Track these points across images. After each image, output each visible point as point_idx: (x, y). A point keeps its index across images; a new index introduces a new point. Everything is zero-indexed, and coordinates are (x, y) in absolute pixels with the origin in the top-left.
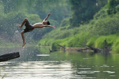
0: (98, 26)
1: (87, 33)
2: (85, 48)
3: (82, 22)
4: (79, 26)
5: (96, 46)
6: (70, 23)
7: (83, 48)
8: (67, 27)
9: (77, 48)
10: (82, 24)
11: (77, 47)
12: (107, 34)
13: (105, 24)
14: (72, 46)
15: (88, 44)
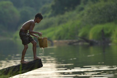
0: (91, 13)
1: (78, 22)
2: (77, 40)
3: (66, 8)
4: (63, 13)
5: (91, 37)
6: (51, 10)
7: (75, 41)
8: (48, 15)
9: (66, 41)
10: (67, 10)
11: (67, 39)
12: (102, 22)
13: (99, 10)
14: (60, 38)
15: (80, 35)
